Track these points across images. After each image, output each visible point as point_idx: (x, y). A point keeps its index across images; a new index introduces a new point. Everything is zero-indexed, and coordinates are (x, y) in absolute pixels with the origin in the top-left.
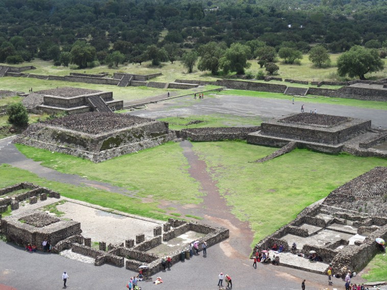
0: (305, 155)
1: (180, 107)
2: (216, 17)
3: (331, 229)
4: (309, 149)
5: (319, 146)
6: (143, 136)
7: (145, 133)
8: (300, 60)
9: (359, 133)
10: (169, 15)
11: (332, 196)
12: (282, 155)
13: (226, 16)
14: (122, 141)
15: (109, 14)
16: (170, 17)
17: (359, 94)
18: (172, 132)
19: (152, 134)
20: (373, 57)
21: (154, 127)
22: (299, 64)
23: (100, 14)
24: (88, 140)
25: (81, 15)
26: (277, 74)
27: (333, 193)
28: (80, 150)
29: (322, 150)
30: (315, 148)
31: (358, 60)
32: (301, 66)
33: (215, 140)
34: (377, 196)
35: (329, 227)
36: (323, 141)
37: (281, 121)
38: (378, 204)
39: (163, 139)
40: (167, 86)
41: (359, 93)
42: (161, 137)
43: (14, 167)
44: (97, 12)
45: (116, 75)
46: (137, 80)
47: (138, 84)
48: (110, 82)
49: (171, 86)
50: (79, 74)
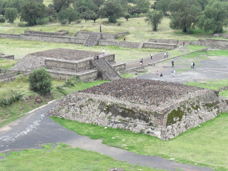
6: (199, 108)
7: (200, 104)
14: (183, 113)
18: (223, 101)
19: (206, 105)
21: (207, 97)
24: (150, 112)
28: (141, 125)
39: (217, 109)
40: (141, 46)
42: (215, 108)
43: (74, 147)
45: (80, 34)
46: (105, 39)
47: (107, 44)
48: (73, 41)
49: (146, 46)
50: (36, 32)
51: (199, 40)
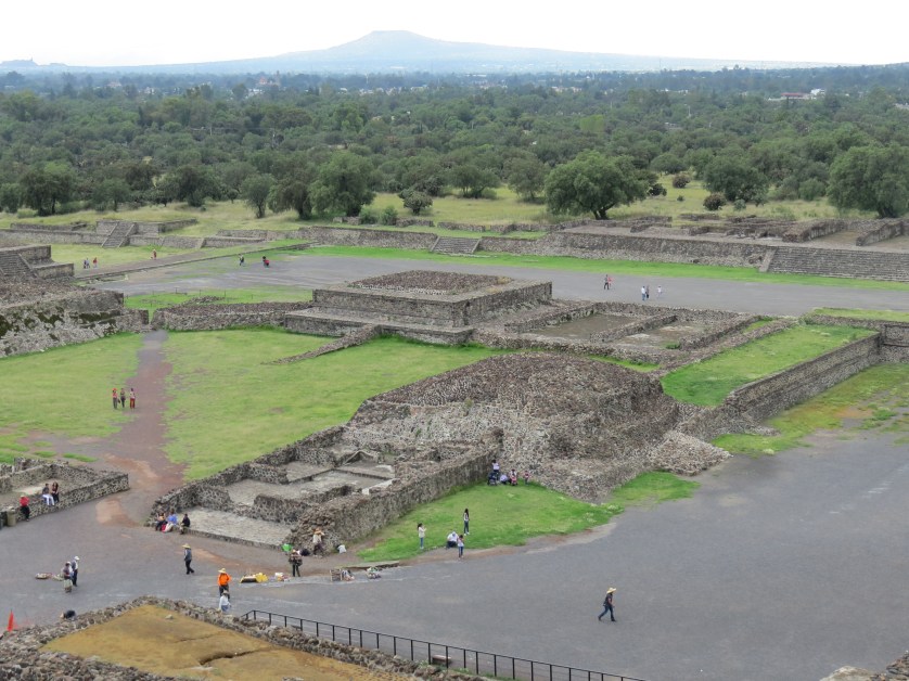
0: (389, 350)
1: (197, 277)
2: (393, 128)
3: (346, 472)
4: (401, 339)
5: (421, 332)
6: (61, 320)
7: (66, 313)
8: (493, 189)
9: (518, 307)
10: (290, 124)
11: (367, 407)
12: (338, 350)
13: (413, 126)
14: (9, 327)
15: (167, 125)
16: (292, 128)
17: (581, 247)
18: (132, 312)
19: (82, 316)
20: (620, 172)
21: (88, 302)
22: (492, 197)
23: (150, 125)
25: (110, 127)
26: (427, 215)
27: (369, 402)
29: (428, 339)
30: (415, 336)
31: (586, 179)
32: (495, 202)
33: (220, 327)
34: (454, 403)
35: (341, 468)
36: (433, 321)
37: (355, 285)
38: (451, 421)
39: (108, 325)
40: (200, 244)
41: (580, 244)
42: (105, 323)
44: (145, 122)
45: (101, 225)
46: (143, 233)
47: (143, 242)
48: (87, 239)
49: (210, 243)
50: (29, 226)
51: (301, 229)
